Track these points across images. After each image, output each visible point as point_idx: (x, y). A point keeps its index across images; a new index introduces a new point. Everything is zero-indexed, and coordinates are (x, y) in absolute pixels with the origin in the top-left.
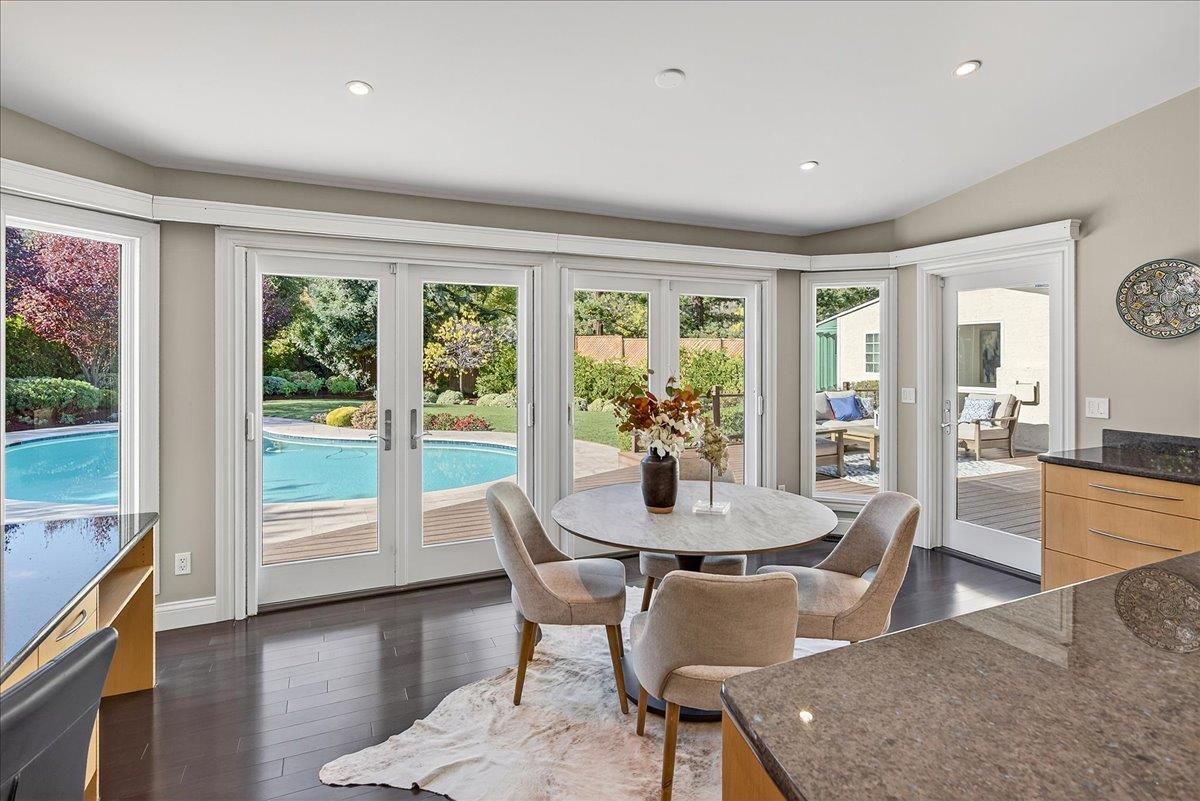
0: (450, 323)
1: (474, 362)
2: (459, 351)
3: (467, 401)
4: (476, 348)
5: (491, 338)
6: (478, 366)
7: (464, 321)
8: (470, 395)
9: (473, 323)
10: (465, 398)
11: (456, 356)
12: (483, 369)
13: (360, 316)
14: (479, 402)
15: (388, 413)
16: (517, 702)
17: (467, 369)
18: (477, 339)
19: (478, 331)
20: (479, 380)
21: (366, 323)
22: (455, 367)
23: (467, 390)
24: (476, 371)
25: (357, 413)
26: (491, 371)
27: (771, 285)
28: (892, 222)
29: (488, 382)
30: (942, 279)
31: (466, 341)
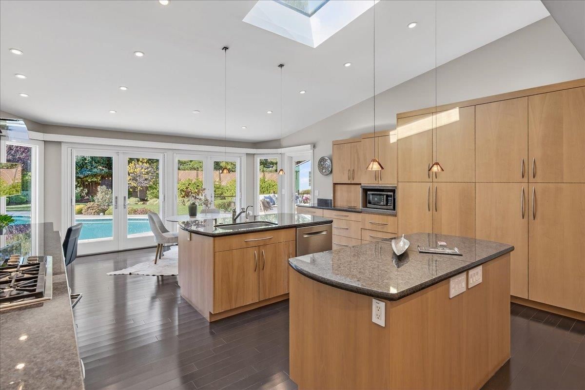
0: (133, 164)
1: (146, 184)
2: (137, 178)
3: (142, 202)
4: (147, 176)
5: (155, 172)
6: (148, 185)
7: (141, 163)
8: (144, 200)
9: (145, 164)
10: (141, 201)
11: (136, 180)
12: (151, 187)
13: (83, 160)
14: (148, 203)
15: (116, 198)
16: (155, 263)
17: (142, 187)
18: (147, 172)
19: (148, 168)
20: (148, 192)
21: (86, 163)
22: (135, 185)
23: (142, 198)
24: (147, 188)
25: (86, 208)
26: (155, 188)
27: (244, 158)
28: (280, 140)
29: (153, 193)
30: (292, 157)
31: (141, 173)
